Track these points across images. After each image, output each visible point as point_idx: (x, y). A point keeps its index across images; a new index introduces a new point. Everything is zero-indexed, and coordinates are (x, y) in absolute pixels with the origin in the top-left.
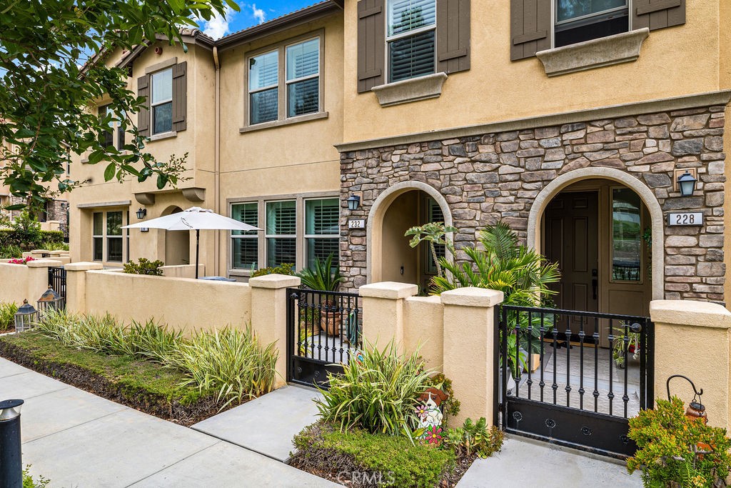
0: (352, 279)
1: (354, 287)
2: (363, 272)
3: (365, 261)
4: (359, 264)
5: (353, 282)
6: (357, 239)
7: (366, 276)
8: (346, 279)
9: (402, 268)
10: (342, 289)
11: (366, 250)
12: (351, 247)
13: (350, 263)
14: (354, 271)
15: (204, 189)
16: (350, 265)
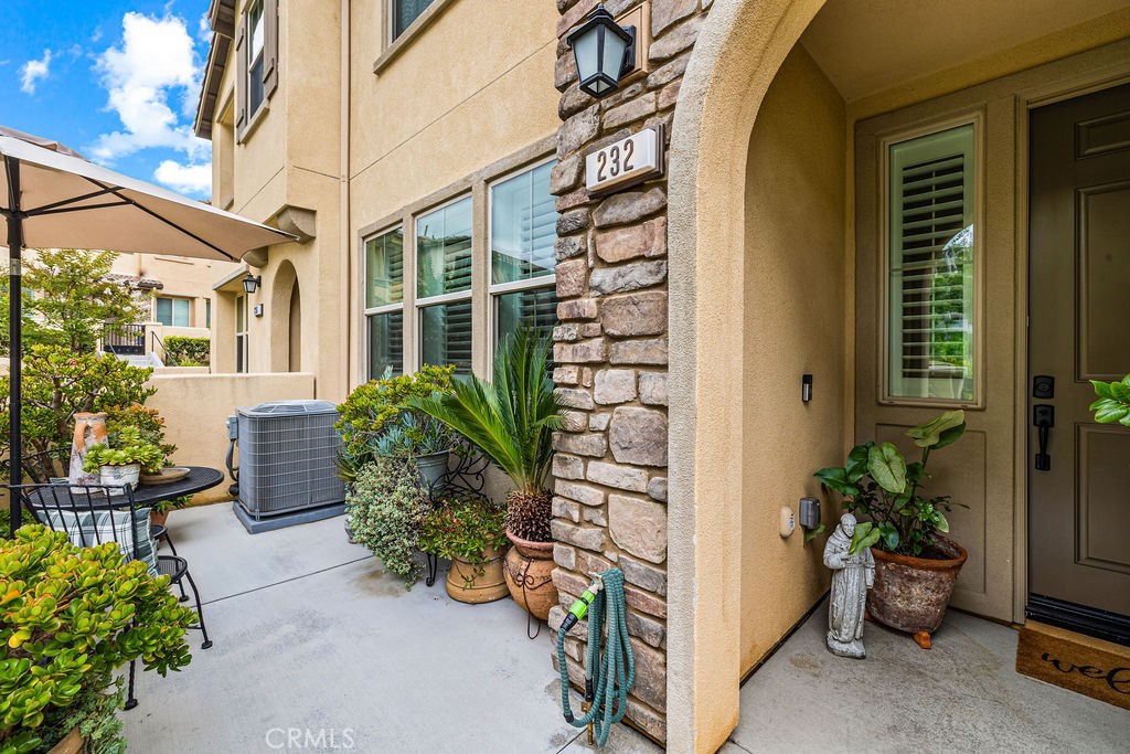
0: (600, 420)
1: (608, 455)
2: (653, 386)
3: (660, 334)
4: (631, 351)
5: (606, 433)
6: (621, 235)
7: (663, 408)
8: (577, 419)
9: (807, 379)
10: (564, 462)
11: (663, 284)
12: (600, 276)
13: (595, 348)
14: (612, 384)
15: (313, 213)
16: (596, 357)
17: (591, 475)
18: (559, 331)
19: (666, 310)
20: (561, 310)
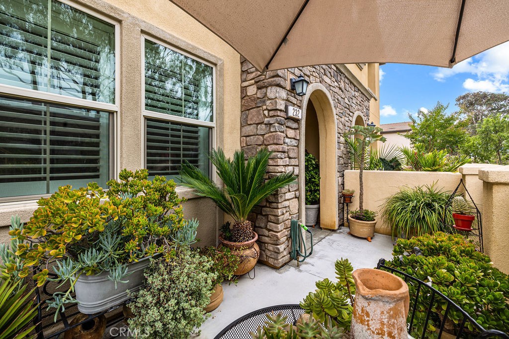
2: (296, 170)
4: (293, 162)
6: (291, 131)
10: (281, 197)
12: (287, 140)
13: (288, 161)
17: (287, 198)
18: (279, 155)
19: (298, 152)
20: (280, 148)
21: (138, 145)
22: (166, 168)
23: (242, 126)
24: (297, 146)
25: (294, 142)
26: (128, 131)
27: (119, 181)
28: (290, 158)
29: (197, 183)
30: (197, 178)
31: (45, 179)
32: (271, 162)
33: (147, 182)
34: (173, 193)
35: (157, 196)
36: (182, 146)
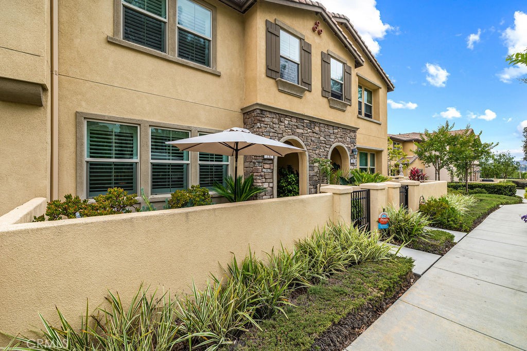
3: (272, 178)
4: (268, 180)
6: (267, 165)
12: (264, 170)
13: (264, 180)
14: (266, 185)
18: (258, 178)
19: (273, 175)
20: (259, 174)
21: (197, 175)
22: (208, 184)
23: (244, 162)
24: (272, 172)
25: (269, 170)
26: (193, 170)
27: (190, 188)
28: (266, 179)
29: (219, 190)
30: (220, 188)
31: (169, 188)
32: (255, 181)
33: (199, 189)
34: (208, 193)
35: (203, 193)
36: (214, 173)
